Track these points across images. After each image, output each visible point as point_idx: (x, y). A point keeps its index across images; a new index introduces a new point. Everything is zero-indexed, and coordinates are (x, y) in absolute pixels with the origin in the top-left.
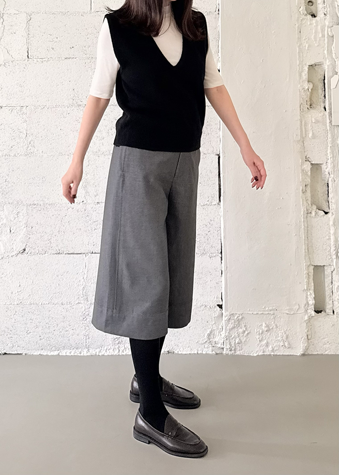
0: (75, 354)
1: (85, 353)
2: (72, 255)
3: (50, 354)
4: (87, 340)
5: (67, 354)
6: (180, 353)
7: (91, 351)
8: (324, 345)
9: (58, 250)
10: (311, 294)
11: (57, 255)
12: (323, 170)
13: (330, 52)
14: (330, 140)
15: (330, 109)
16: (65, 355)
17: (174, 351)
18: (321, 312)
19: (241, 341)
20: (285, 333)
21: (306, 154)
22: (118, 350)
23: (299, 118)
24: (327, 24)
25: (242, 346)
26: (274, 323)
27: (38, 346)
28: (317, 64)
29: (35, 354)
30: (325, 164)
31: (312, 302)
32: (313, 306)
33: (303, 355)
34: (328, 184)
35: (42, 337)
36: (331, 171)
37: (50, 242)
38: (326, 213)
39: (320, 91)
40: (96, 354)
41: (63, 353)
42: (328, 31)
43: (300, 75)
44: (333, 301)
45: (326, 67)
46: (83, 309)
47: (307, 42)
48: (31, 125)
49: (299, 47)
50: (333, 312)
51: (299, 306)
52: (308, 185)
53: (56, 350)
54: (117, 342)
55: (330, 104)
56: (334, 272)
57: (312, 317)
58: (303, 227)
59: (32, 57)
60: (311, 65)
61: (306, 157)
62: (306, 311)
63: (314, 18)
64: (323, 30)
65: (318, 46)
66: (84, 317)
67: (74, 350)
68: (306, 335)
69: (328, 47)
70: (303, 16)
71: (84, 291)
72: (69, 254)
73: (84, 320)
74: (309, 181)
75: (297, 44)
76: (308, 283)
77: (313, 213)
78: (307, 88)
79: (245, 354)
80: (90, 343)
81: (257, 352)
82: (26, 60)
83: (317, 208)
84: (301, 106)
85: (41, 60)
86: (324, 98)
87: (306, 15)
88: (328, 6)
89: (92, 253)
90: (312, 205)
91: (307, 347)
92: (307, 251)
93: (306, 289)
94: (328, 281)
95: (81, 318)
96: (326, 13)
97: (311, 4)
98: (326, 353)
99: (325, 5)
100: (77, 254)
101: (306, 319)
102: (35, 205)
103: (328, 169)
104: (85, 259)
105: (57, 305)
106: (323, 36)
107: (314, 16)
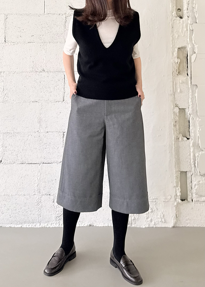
0: (32, 227)
1: (38, 225)
2: (31, 165)
3: (16, 227)
4: (40, 218)
5: (27, 226)
6: (97, 226)
7: (42, 225)
8: (186, 220)
9: (22, 161)
10: (178, 189)
11: (22, 164)
12: (186, 112)
13: (191, 40)
14: (191, 93)
15: (191, 75)
16: (25, 227)
17: (94, 224)
18: (184, 200)
19: (135, 219)
20: (162, 213)
21: (176, 102)
22: (58, 224)
23: (172, 80)
24: (189, 22)
25: (135, 221)
26: (156, 207)
27: (9, 221)
28: (183, 47)
29: (7, 226)
30: (187, 109)
31: (179, 194)
32: (180, 197)
33: (174, 227)
34: (189, 121)
35: (11, 216)
36: (191, 113)
37: (17, 156)
38: (188, 139)
39: (185, 64)
40: (45, 227)
41: (24, 226)
42: (190, 27)
43: (173, 54)
44: (192, 194)
45: (189, 49)
46: (37, 198)
47: (177, 34)
48: (6, 83)
49: (172, 36)
50: (192, 200)
51: (171, 197)
52: (177, 121)
53: (19, 224)
54: (58, 219)
55: (191, 72)
56: (193, 176)
57: (179, 203)
58: (174, 147)
59: (7, 42)
60: (180, 48)
61: (176, 104)
62: (176, 199)
63: (181, 19)
64: (187, 27)
65: (183, 36)
66: (38, 203)
67: (31, 224)
68: (175, 215)
69: (190, 37)
70: (175, 18)
71: (38, 187)
72: (29, 164)
73: (38, 205)
74: (178, 119)
75: (171, 35)
76: (177, 183)
77: (180, 139)
78: (177, 62)
79: (138, 227)
80: (41, 219)
81: (145, 225)
82: (4, 43)
83: (182, 136)
84: (174, 73)
85: (13, 43)
86: (187, 68)
87: (177, 17)
88: (190, 12)
89: (43, 163)
90: (179, 134)
91: (176, 222)
92: (176, 162)
93: (175, 185)
94: (189, 181)
95: (36, 204)
96: (189, 16)
97: (179, 10)
98: (188, 226)
99: (188, 11)
100: (34, 164)
101: (175, 204)
102: (8, 133)
103: (189, 112)
104: (39, 167)
105: (21, 196)
106: (187, 30)
107: (181, 18)
